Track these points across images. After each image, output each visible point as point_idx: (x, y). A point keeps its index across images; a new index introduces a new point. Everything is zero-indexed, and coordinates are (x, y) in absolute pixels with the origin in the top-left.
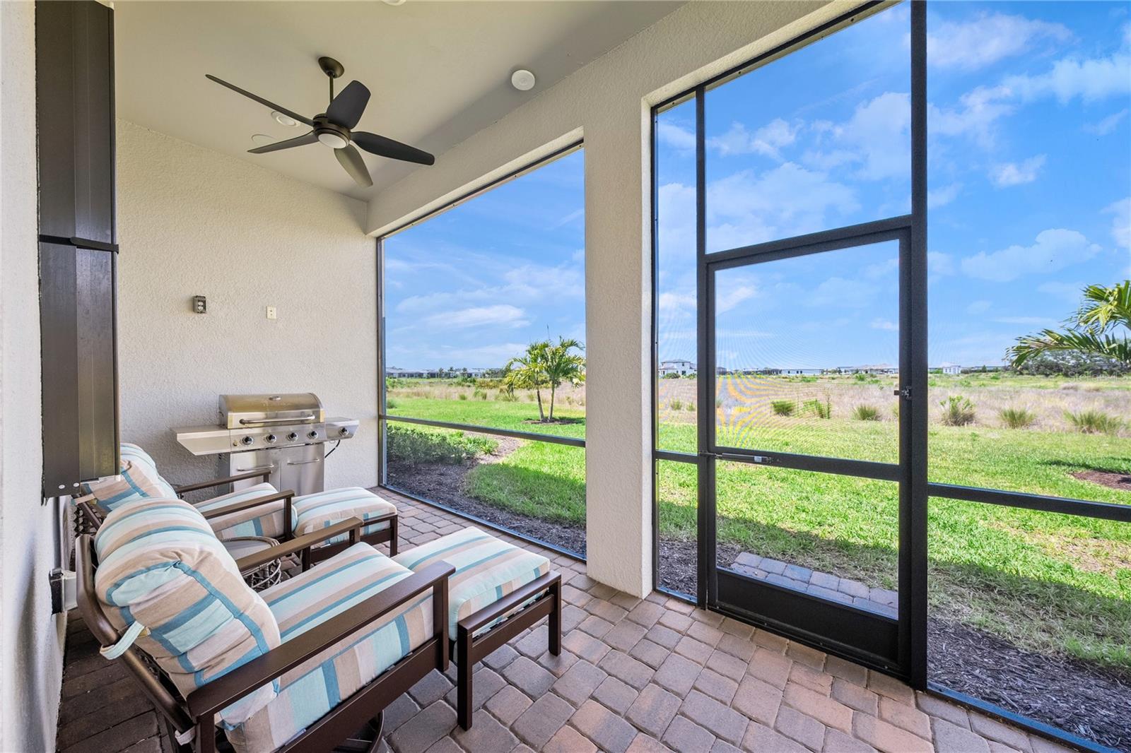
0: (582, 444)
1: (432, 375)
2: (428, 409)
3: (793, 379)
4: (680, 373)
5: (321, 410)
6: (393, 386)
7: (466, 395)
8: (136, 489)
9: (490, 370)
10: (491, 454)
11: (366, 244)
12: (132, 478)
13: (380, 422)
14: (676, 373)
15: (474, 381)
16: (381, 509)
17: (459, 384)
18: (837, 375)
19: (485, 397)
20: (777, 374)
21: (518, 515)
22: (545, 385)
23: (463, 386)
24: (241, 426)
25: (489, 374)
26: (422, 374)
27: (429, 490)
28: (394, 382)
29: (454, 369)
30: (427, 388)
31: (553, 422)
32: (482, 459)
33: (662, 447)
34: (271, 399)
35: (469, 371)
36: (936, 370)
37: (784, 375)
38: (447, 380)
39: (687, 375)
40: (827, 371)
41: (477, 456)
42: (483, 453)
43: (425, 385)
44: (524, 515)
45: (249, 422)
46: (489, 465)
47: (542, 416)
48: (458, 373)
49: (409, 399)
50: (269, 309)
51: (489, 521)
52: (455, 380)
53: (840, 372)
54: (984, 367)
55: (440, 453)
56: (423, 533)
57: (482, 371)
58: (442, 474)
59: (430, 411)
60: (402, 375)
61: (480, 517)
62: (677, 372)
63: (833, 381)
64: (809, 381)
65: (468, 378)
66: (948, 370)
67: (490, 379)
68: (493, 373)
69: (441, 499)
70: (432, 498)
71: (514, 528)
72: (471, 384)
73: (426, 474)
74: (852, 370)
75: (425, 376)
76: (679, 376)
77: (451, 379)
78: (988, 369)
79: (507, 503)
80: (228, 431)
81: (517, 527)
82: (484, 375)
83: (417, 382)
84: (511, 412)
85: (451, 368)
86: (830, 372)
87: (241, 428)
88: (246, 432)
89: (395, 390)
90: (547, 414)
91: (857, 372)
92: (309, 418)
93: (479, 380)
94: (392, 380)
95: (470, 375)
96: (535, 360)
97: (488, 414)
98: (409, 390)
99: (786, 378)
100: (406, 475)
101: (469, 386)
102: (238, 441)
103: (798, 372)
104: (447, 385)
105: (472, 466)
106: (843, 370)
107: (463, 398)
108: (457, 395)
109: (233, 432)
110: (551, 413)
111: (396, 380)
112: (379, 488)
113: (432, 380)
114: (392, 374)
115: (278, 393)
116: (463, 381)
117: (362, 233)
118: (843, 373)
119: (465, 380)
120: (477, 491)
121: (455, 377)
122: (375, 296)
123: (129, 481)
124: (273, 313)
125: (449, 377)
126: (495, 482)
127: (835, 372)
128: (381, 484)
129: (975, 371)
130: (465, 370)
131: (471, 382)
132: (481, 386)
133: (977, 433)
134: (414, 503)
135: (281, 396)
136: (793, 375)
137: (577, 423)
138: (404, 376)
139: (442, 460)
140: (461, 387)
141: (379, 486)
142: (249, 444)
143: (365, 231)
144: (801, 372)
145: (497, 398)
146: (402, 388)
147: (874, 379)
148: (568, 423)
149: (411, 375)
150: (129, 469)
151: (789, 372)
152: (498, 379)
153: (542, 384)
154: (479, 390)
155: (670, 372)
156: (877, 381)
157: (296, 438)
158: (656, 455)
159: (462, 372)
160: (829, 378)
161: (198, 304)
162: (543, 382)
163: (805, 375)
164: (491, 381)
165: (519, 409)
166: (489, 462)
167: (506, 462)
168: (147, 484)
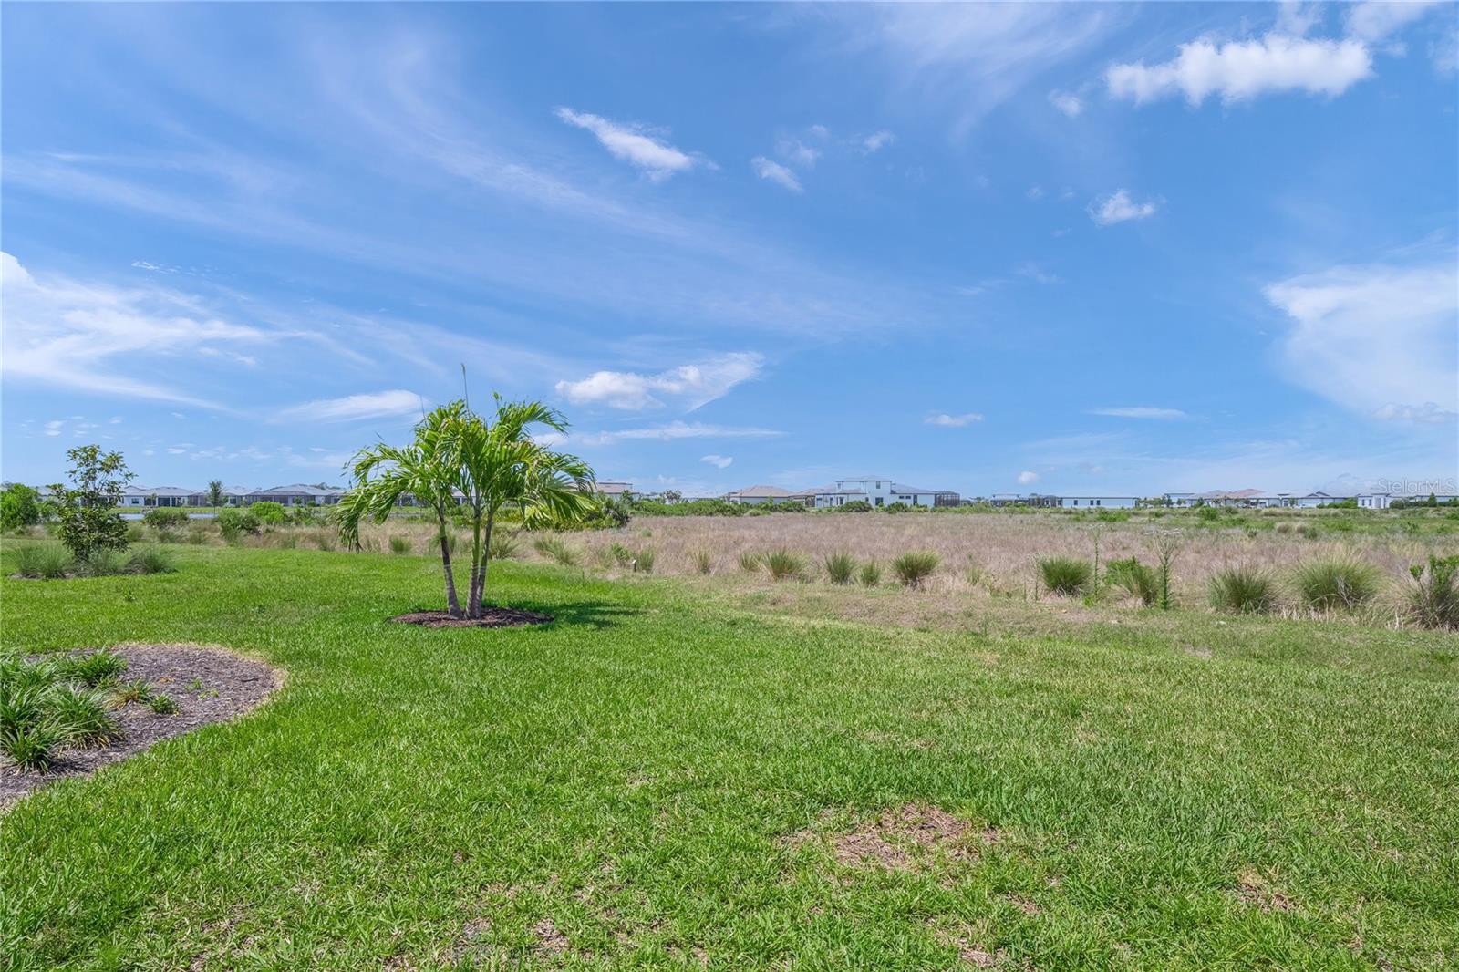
3: (1084, 515)
4: (872, 503)
14: (864, 501)
18: (1164, 508)
20: (1054, 505)
36: (1343, 502)
37: (1067, 505)
39: (886, 504)
40: (1146, 501)
53: (1169, 503)
54: (1433, 497)
62: (867, 499)
63: (1158, 520)
64: (1115, 520)
66: (1367, 502)
74: (1191, 500)
76: (870, 508)
78: (1439, 500)
86: (1150, 502)
91: (1201, 502)
99: (1070, 513)
103: (1092, 503)
106: (1175, 499)
114: (313, 497)
118: (1175, 506)
127: (1159, 502)
129: (1417, 504)
136: (1082, 506)
144: (1099, 503)
147: (1235, 517)
151: (1076, 503)
155: (852, 499)
156: (1241, 521)
160: (1151, 514)
163: (1107, 507)
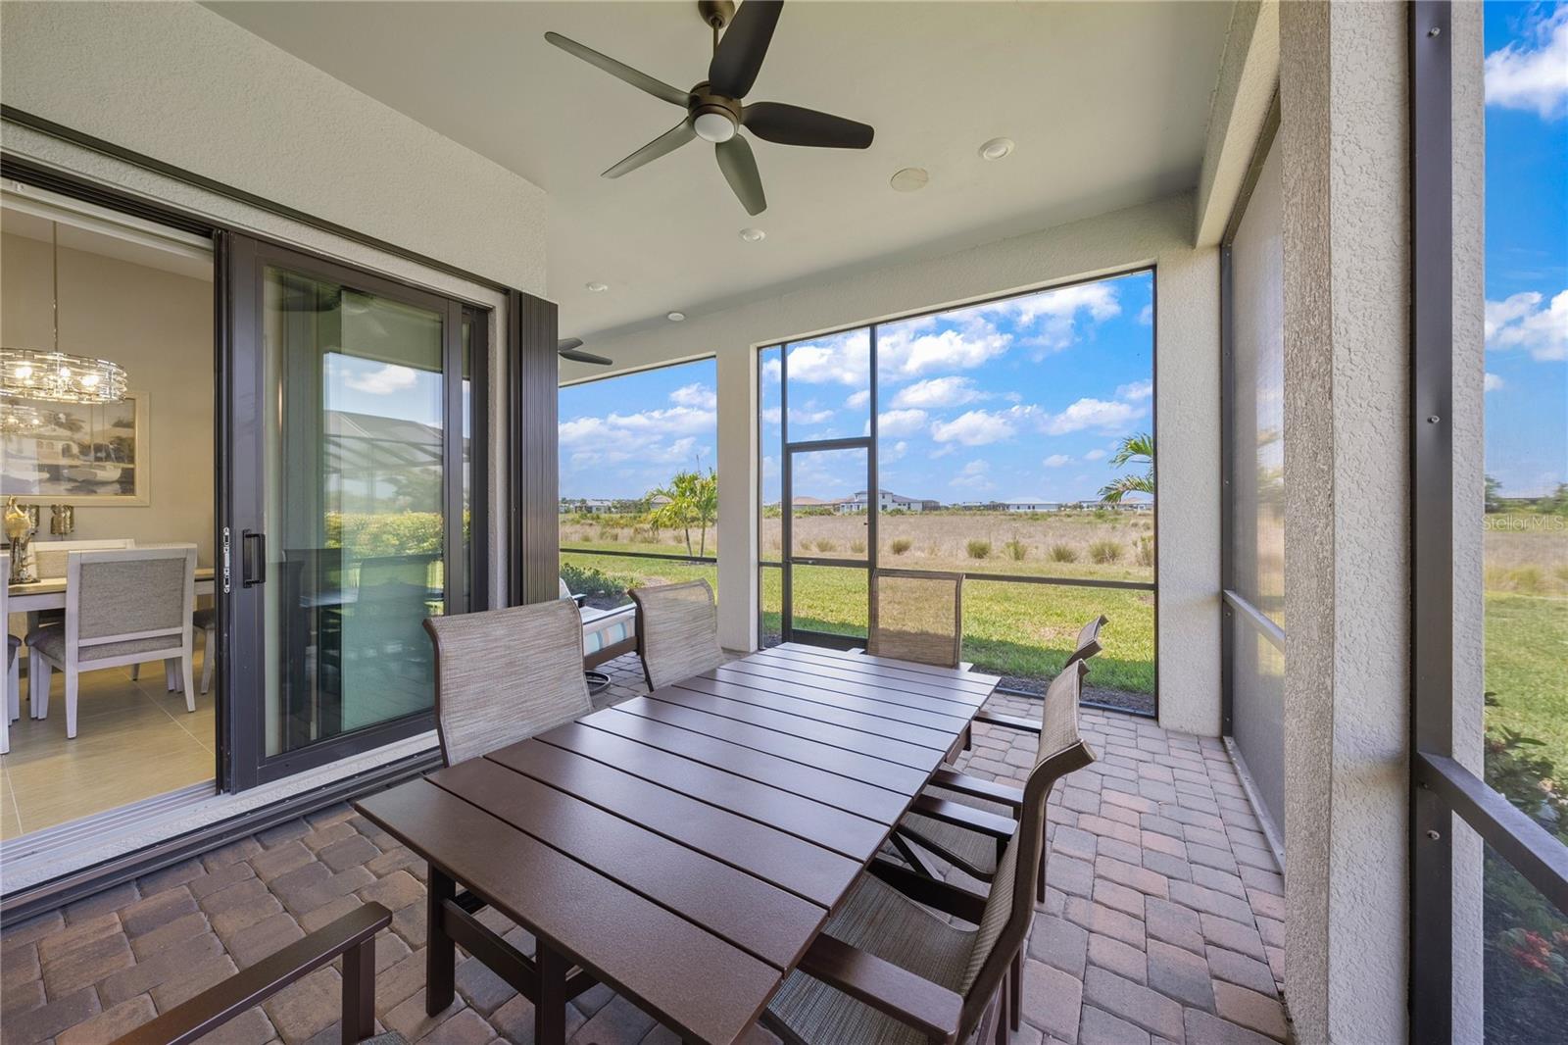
3: (1018, 516)
7: (588, 535)
9: (619, 502)
15: (598, 518)
19: (615, 538)
20: (1003, 509)
22: (696, 523)
23: (582, 523)
25: (616, 507)
29: (568, 501)
33: (763, 560)
35: (590, 503)
37: (1012, 510)
39: (889, 510)
40: (1066, 506)
48: (574, 506)
52: (571, 516)
53: (1081, 507)
57: (606, 504)
63: (1069, 519)
64: (1037, 519)
65: (589, 515)
67: (619, 515)
68: (624, 507)
72: (594, 523)
74: (1096, 506)
82: (609, 509)
85: (565, 500)
86: (1070, 507)
93: (604, 515)
95: (591, 509)
96: (683, 494)
99: (1012, 515)
103: (1029, 508)
119: (584, 517)
127: (1075, 507)
132: (607, 524)
133: (1130, 571)
136: (1022, 510)
144: (1034, 508)
151: (1018, 508)
152: (632, 515)
153: (692, 521)
154: (605, 530)
158: (760, 564)
162: (694, 519)
163: (1038, 510)
164: (621, 517)
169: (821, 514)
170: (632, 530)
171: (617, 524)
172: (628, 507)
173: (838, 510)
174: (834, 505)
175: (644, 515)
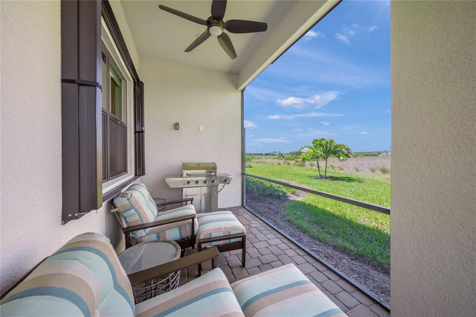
0: (387, 212)
1: (267, 154)
2: (265, 169)
5: (217, 170)
6: (252, 159)
7: (280, 163)
8: (133, 207)
9: (291, 152)
10: (295, 194)
11: (237, 94)
12: (132, 202)
13: (243, 176)
15: (284, 157)
16: (237, 230)
17: (277, 158)
19: (289, 164)
21: (315, 239)
23: (279, 159)
24: (187, 176)
25: (290, 154)
26: (263, 154)
27: (264, 212)
28: (252, 157)
29: (275, 152)
30: (265, 160)
31: (326, 178)
32: (290, 197)
34: (198, 165)
38: (272, 156)
41: (288, 195)
42: (290, 193)
43: (264, 158)
44: (319, 240)
45: (190, 175)
46: (294, 201)
47: (320, 175)
48: (277, 153)
49: (257, 164)
50: (200, 126)
51: (297, 240)
52: (276, 157)
55: (269, 192)
56: (260, 241)
58: (270, 203)
59: (265, 170)
60: (255, 154)
61: (292, 236)
65: (281, 156)
68: (292, 154)
69: (270, 219)
70: (265, 217)
71: (314, 251)
72: (283, 158)
73: (263, 202)
75: (264, 155)
77: (274, 156)
79: (307, 229)
80: (182, 178)
81: (317, 250)
82: (288, 154)
83: (261, 158)
84: (302, 172)
85: (274, 152)
87: (187, 177)
88: (189, 179)
89: (253, 160)
90: (323, 174)
92: (212, 174)
93: (286, 156)
94: (252, 156)
95: (282, 154)
96: (317, 147)
97: (291, 172)
98: (258, 160)
100: (254, 202)
101: (282, 159)
102: (185, 183)
104: (272, 159)
105: (285, 201)
107: (279, 164)
108: (277, 163)
109: (184, 179)
110: (325, 174)
111: (253, 156)
112: (242, 207)
113: (267, 156)
115: (202, 162)
116: (279, 157)
117: (236, 89)
119: (280, 157)
120: (288, 217)
121: (276, 155)
122: (241, 118)
123: (130, 203)
124: (202, 128)
125: (273, 155)
126: (298, 213)
128: (243, 205)
130: (280, 152)
131: (282, 157)
132: (287, 159)
134: (257, 219)
135: (203, 163)
137: (341, 180)
138: (256, 155)
139: (271, 195)
140: (278, 159)
141: (242, 206)
142: (190, 184)
143: (237, 88)
145: (294, 165)
146: (255, 159)
148: (336, 180)
149: (259, 154)
150: (130, 198)
152: (295, 156)
153: (320, 158)
154: (286, 161)
157: (207, 183)
159: (278, 153)
161: (176, 126)
164: (291, 157)
165: (306, 171)
166: (294, 199)
167: (303, 201)
168: (138, 205)
169: (372, 156)
170: (295, 161)
171: (290, 159)
172: (294, 154)
173: (380, 154)
174: (378, 152)
175: (299, 156)
